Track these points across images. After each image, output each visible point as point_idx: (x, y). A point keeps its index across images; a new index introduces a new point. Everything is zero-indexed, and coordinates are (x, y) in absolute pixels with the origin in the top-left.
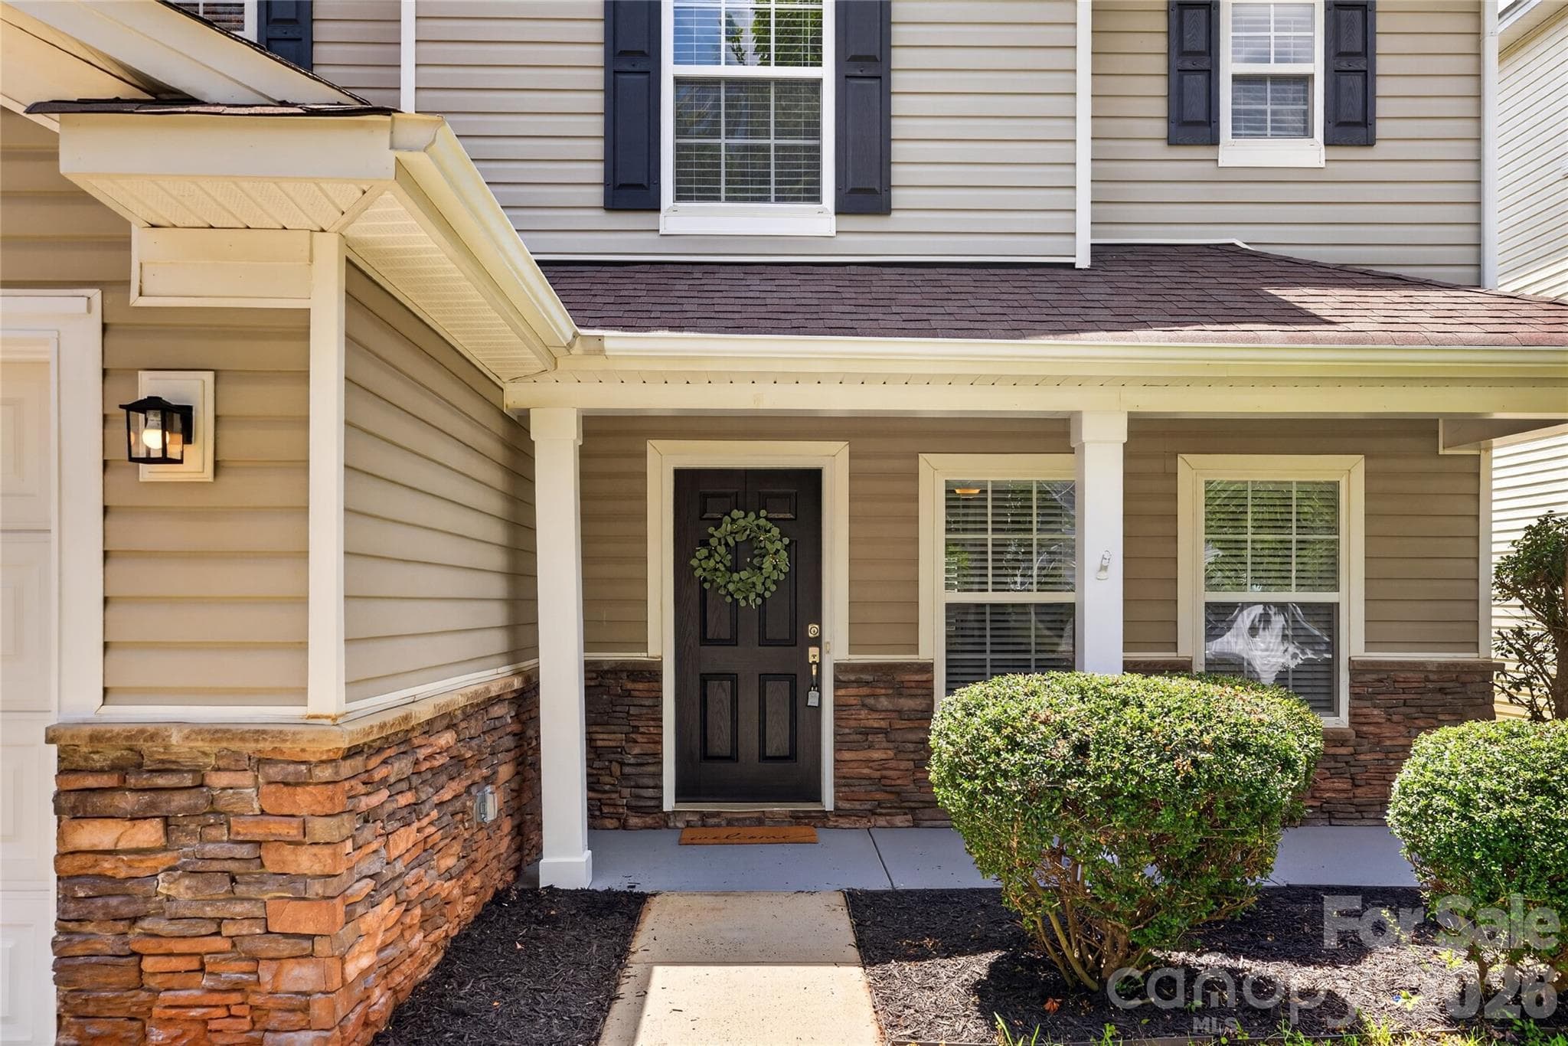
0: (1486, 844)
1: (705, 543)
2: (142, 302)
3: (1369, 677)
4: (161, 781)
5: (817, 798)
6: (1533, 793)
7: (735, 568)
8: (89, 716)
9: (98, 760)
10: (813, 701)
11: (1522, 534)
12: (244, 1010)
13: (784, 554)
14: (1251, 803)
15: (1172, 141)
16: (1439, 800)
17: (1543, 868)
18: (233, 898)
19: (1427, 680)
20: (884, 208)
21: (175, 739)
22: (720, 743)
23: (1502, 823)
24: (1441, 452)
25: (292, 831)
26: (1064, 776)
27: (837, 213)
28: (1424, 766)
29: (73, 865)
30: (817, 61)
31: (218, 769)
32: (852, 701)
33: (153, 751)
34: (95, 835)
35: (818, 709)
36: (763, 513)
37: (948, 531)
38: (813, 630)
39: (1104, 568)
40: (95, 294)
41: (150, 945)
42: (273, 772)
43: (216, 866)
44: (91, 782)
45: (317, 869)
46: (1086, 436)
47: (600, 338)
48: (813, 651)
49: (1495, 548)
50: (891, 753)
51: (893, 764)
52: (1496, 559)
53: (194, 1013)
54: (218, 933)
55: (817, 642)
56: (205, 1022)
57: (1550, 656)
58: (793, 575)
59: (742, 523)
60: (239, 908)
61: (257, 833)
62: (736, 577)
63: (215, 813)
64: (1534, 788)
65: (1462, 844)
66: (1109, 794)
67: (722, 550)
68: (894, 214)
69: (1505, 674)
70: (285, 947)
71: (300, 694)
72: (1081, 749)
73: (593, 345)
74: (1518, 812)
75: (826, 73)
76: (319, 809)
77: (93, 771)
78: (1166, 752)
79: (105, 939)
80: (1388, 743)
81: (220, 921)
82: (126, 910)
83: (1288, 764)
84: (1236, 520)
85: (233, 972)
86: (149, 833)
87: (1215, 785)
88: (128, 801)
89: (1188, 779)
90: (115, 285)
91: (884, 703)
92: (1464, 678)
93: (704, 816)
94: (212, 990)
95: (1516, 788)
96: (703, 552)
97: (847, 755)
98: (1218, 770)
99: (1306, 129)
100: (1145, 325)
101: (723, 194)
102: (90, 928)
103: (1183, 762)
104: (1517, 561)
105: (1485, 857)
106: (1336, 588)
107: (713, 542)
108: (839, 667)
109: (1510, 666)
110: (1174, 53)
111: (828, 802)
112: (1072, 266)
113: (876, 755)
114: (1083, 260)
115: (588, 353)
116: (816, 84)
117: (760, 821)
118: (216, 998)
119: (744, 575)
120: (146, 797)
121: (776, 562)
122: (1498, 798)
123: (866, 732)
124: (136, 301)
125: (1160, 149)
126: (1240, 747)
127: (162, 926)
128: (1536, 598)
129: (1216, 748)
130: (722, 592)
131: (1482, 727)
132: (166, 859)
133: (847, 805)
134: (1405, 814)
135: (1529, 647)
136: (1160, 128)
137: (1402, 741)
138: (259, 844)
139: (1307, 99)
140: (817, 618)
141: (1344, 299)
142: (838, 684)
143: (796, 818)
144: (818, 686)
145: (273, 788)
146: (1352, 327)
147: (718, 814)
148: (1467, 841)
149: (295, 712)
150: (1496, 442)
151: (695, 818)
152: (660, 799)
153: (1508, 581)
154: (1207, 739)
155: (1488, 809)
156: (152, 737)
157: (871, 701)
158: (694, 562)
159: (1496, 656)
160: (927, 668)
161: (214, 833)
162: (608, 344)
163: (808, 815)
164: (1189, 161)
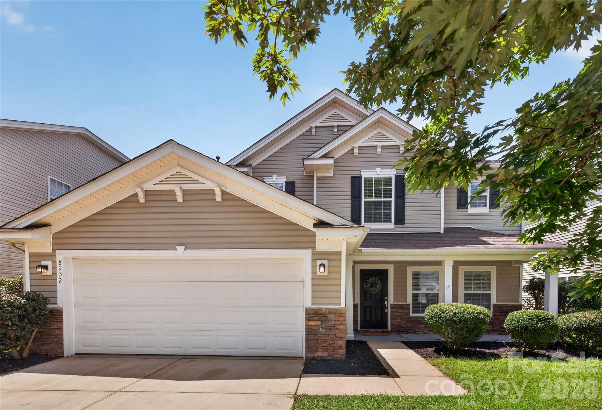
0: (521, 327)
1: (366, 283)
2: (318, 250)
3: (497, 307)
4: (321, 316)
5: (387, 328)
6: (529, 320)
7: (371, 287)
8: (310, 307)
9: (312, 313)
10: (386, 311)
11: (529, 280)
12: (333, 347)
13: (381, 284)
14: (483, 321)
15: (458, 208)
16: (513, 322)
17: (531, 331)
18: (331, 332)
19: (509, 308)
20: (403, 223)
21: (324, 310)
22: (368, 318)
23: (524, 324)
24: (512, 265)
25: (340, 323)
26: (452, 317)
27: (395, 224)
28: (511, 317)
29: (308, 327)
30: (391, 197)
31: (328, 314)
32: (394, 311)
33: (319, 311)
34: (312, 323)
35: (387, 313)
36: (377, 277)
37: (413, 280)
38: (386, 298)
39: (449, 287)
40: (311, 249)
41: (319, 338)
42: (337, 315)
43: (329, 327)
44: (311, 316)
45: (343, 328)
46: (446, 264)
47: (361, 250)
48: (386, 302)
49: (523, 283)
50: (401, 321)
51: (402, 322)
52: (523, 285)
53: (326, 347)
54: (329, 337)
55: (387, 300)
56: (327, 348)
57: (534, 303)
58: (382, 288)
59: (373, 279)
60: (332, 333)
61: (334, 323)
62: (372, 288)
63: (328, 320)
64: (529, 319)
65: (517, 328)
66: (460, 320)
67: (369, 284)
68: (406, 224)
69: (524, 307)
70: (338, 339)
71: (340, 304)
72: (455, 314)
73: (360, 251)
74: (527, 323)
75: (393, 199)
76: (343, 320)
77: (310, 314)
78: (469, 314)
79: (312, 337)
80: (500, 319)
81: (329, 335)
82: (316, 333)
83: (488, 316)
84: (470, 279)
85: (331, 342)
86: (319, 323)
87: (477, 319)
88: (316, 318)
89: (473, 318)
90: (313, 248)
91: (400, 311)
92: (516, 307)
93: (365, 331)
94: (328, 344)
95: (526, 319)
96: (366, 284)
97: (393, 321)
98: (478, 317)
99: (485, 205)
100: (458, 245)
101: (373, 221)
102: (310, 336)
103: (472, 315)
104: (528, 286)
105: (521, 329)
106: (490, 291)
107: (367, 282)
108: (391, 305)
109: (526, 305)
110: (459, 192)
111: (389, 328)
112: (440, 233)
113: (398, 321)
114: (442, 232)
115: (359, 252)
116: (391, 202)
117: (376, 332)
118: (328, 345)
119: (373, 288)
120: (319, 318)
121: (379, 286)
122: (523, 321)
123: (397, 316)
124: (316, 250)
125: (456, 210)
126: (481, 313)
127: (321, 335)
128: (531, 293)
129: (477, 313)
130: (369, 291)
131: (521, 311)
132: (321, 326)
133: (393, 330)
134: (507, 324)
135: (530, 302)
136: (456, 206)
137: (503, 319)
138: (334, 324)
139: (486, 200)
140: (387, 296)
141: (494, 239)
142: (391, 308)
143: (383, 332)
144: (387, 308)
145: (336, 317)
146: (496, 245)
147: (368, 331)
148: (518, 327)
149: (340, 306)
150: (523, 264)
151: (364, 331)
152: (357, 328)
153: (526, 290)
154: (476, 312)
155: (521, 322)
156: (320, 310)
157: (398, 311)
158: (364, 286)
159: (523, 303)
160: (409, 305)
161: (328, 323)
162: (363, 251)
163: (386, 332)
164: (462, 212)
